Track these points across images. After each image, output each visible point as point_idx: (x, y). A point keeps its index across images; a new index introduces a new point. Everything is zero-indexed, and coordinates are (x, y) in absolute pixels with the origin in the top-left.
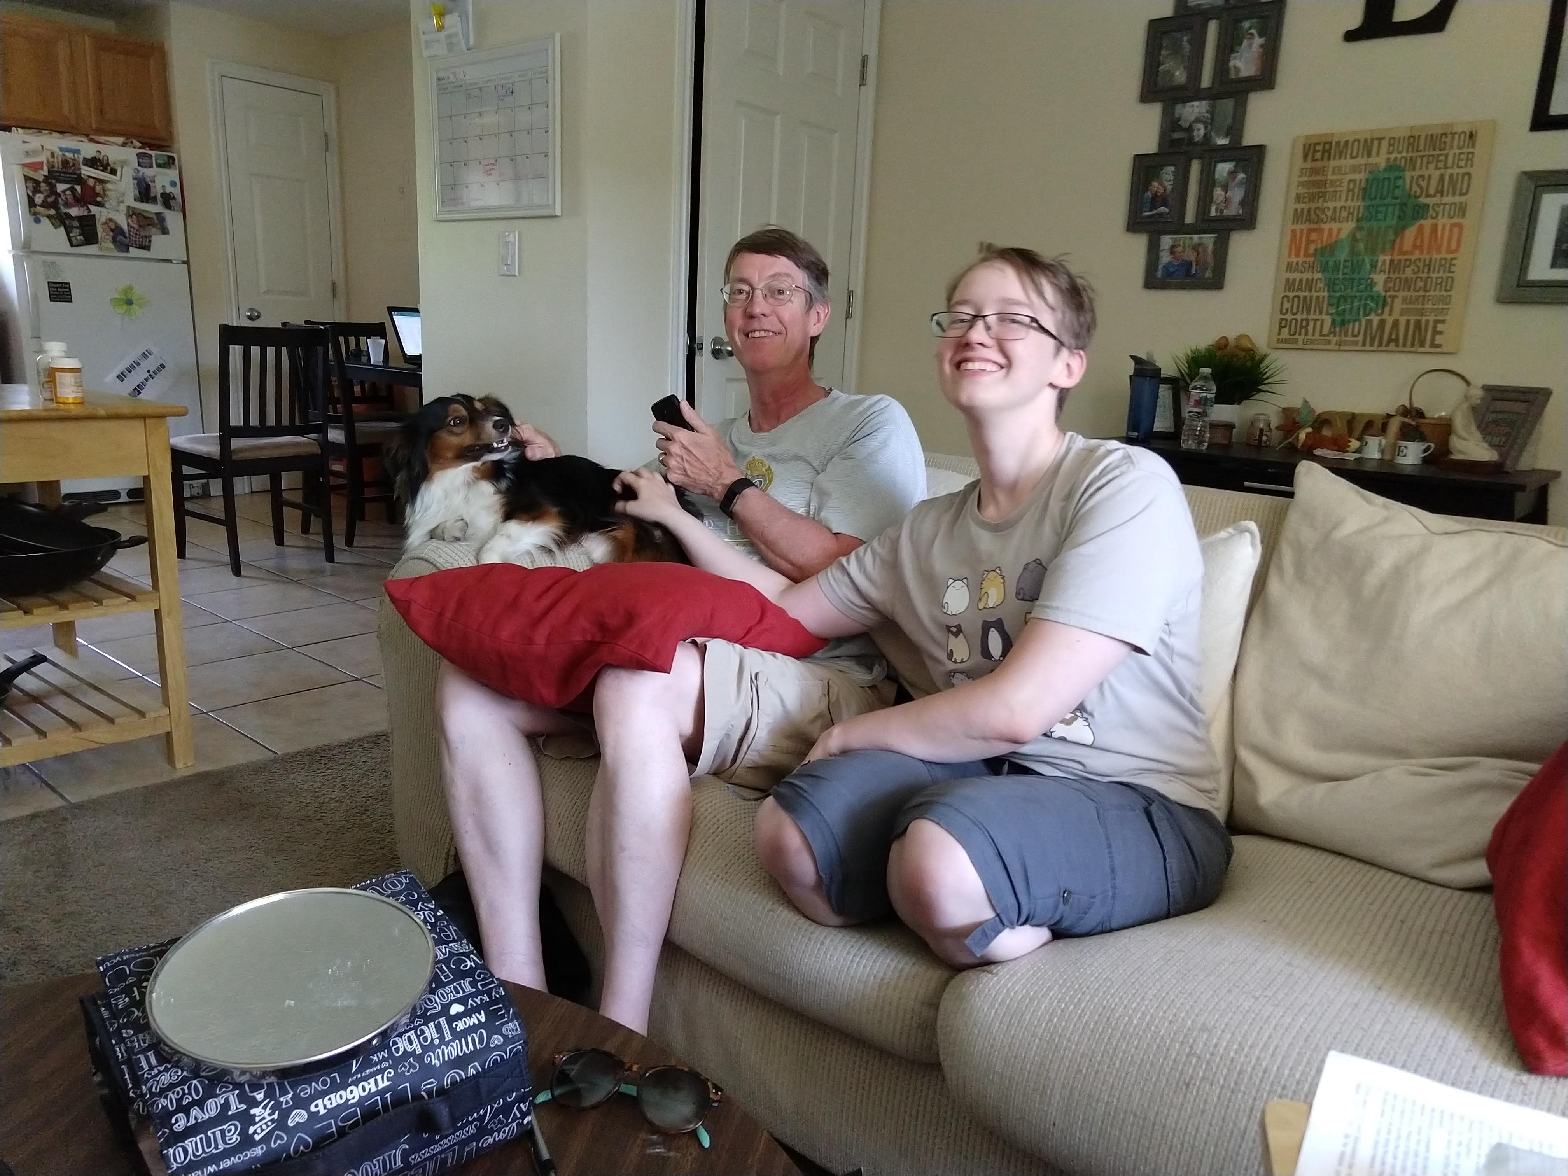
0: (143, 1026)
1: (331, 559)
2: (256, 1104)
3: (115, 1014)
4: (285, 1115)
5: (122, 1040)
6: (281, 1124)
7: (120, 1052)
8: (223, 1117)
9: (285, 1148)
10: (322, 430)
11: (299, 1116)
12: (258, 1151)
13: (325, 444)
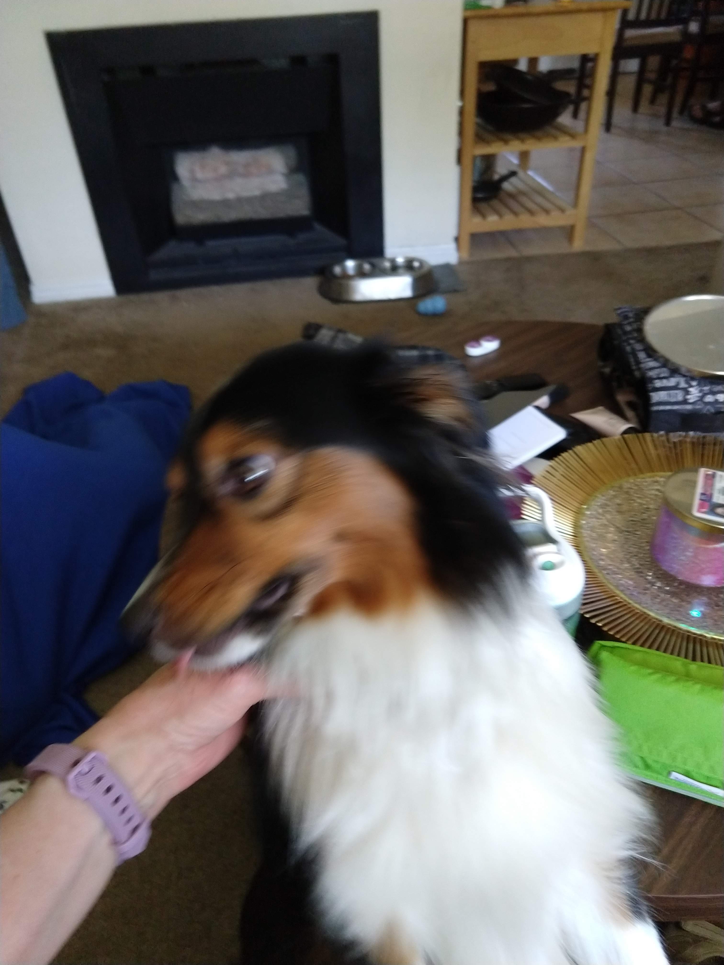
0: (642, 340)
1: (668, 123)
2: (691, 386)
3: (625, 333)
4: (705, 395)
5: (629, 344)
6: (701, 398)
7: (628, 349)
8: (675, 388)
9: (700, 410)
10: (685, 22)
11: (709, 398)
12: (689, 407)
13: (686, 34)
